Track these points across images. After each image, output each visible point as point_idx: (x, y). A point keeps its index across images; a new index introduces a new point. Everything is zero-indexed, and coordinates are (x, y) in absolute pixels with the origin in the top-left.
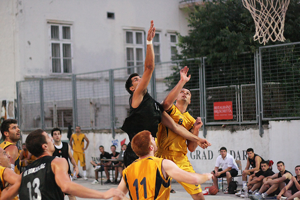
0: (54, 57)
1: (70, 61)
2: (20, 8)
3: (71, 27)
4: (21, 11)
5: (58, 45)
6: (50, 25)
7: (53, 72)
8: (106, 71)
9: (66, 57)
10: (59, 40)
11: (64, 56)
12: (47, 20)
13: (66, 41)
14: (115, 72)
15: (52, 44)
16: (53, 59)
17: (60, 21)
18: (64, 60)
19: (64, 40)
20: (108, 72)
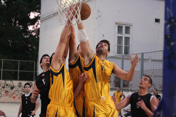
0: (119, 45)
1: (129, 47)
2: (99, 14)
3: (131, 27)
4: (99, 16)
5: (122, 37)
6: (117, 25)
7: (118, 53)
8: (140, 54)
9: (127, 45)
10: (123, 35)
11: (125, 44)
12: (116, 22)
13: (127, 36)
14: (145, 54)
15: (118, 37)
16: (118, 46)
17: (124, 23)
18: (125, 47)
19: (126, 34)
20: (141, 55)
